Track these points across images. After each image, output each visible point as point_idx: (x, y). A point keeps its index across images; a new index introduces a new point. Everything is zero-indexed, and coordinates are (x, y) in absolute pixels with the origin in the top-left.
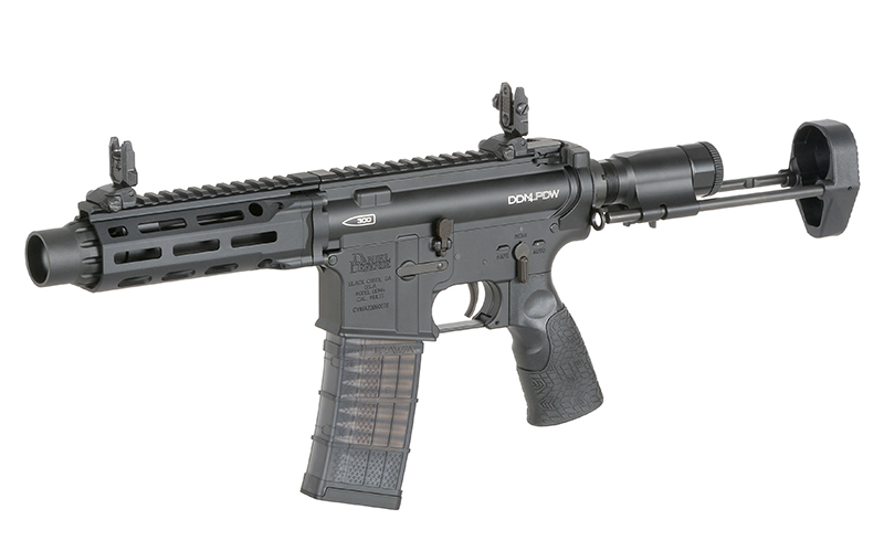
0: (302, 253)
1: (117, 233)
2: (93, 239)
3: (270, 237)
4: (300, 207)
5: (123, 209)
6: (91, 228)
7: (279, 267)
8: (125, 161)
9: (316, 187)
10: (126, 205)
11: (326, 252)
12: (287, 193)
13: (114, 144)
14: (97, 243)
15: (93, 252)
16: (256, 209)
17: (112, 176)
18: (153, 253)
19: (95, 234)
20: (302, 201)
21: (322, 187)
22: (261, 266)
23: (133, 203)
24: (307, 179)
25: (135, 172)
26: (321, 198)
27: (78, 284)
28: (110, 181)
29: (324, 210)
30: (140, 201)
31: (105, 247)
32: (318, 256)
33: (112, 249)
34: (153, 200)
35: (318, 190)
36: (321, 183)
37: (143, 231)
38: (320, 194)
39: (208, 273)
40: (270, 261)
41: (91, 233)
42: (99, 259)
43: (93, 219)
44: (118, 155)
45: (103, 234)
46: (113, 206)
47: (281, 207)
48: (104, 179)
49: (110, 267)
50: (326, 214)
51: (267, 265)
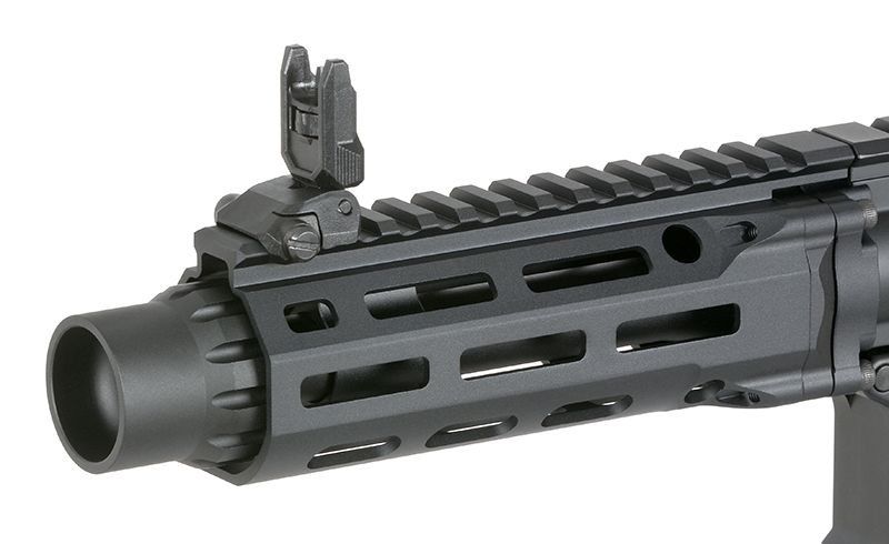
0: (805, 362)
1: (307, 321)
2: (242, 337)
3: (721, 320)
4: (804, 236)
5: (323, 252)
6: (235, 306)
7: (740, 400)
8: (329, 115)
9: (842, 174)
10: (332, 238)
11: (868, 355)
12: (762, 193)
13: (295, 67)
14: (253, 350)
15: (244, 375)
16: (683, 243)
17: (289, 154)
18: (405, 375)
19: (249, 324)
20: (805, 216)
21: (858, 174)
22: (692, 399)
23: (351, 233)
24: (817, 154)
25: (357, 148)
26: (858, 207)
27: (197, 462)
28: (282, 170)
29: (866, 240)
30: (368, 226)
31: (276, 361)
32: (849, 370)
33: (295, 364)
34: (401, 220)
35: (846, 184)
36: (856, 162)
37: (381, 312)
38: (853, 196)
39: (550, 422)
40: (718, 384)
41: (234, 319)
42: (260, 396)
43: (240, 279)
44: (309, 98)
45: (270, 323)
46: (296, 242)
47: (748, 236)
48: (265, 165)
49: (288, 413)
50: (870, 250)
51: (710, 395)
